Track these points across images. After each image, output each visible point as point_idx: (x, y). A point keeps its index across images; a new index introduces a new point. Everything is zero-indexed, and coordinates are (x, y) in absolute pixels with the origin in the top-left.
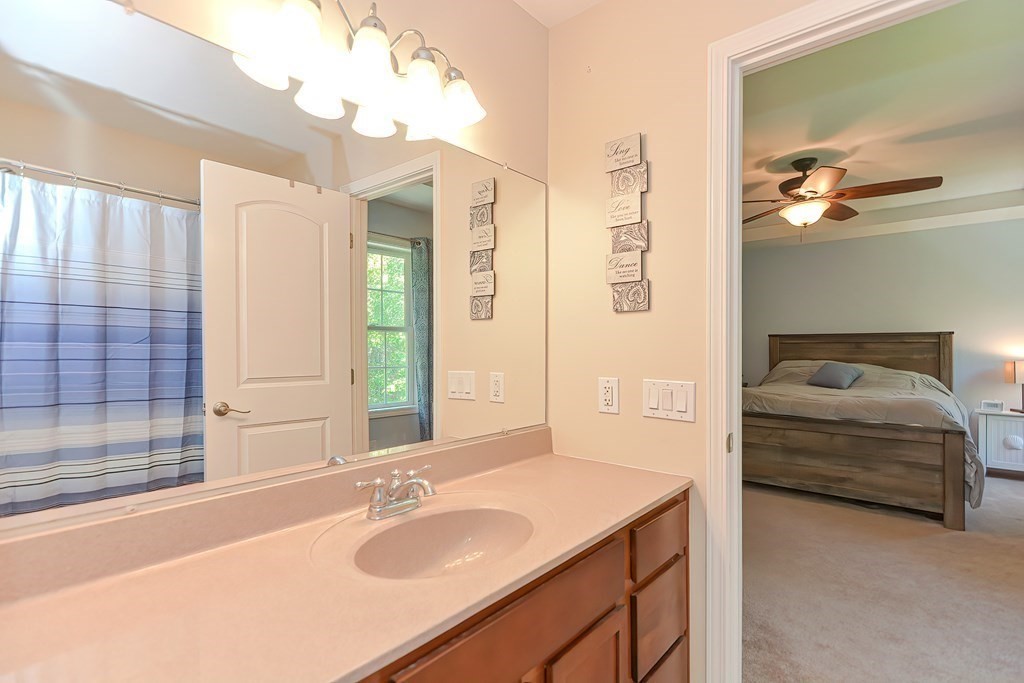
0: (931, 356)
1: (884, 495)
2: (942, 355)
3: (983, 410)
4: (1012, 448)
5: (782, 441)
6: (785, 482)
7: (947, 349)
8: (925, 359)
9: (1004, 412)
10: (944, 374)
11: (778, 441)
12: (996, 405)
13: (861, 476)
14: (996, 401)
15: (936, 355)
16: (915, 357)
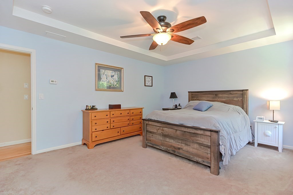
0: (240, 99)
1: (192, 156)
2: (244, 99)
3: (257, 120)
4: (267, 136)
5: (162, 132)
6: (163, 148)
7: (246, 96)
8: (238, 100)
9: (265, 121)
10: (245, 106)
11: (161, 131)
12: (261, 118)
13: (185, 148)
14: (262, 117)
15: (242, 99)
16: (235, 99)
